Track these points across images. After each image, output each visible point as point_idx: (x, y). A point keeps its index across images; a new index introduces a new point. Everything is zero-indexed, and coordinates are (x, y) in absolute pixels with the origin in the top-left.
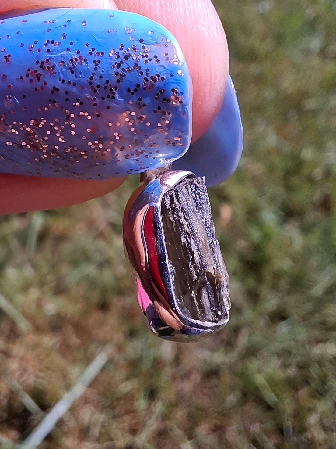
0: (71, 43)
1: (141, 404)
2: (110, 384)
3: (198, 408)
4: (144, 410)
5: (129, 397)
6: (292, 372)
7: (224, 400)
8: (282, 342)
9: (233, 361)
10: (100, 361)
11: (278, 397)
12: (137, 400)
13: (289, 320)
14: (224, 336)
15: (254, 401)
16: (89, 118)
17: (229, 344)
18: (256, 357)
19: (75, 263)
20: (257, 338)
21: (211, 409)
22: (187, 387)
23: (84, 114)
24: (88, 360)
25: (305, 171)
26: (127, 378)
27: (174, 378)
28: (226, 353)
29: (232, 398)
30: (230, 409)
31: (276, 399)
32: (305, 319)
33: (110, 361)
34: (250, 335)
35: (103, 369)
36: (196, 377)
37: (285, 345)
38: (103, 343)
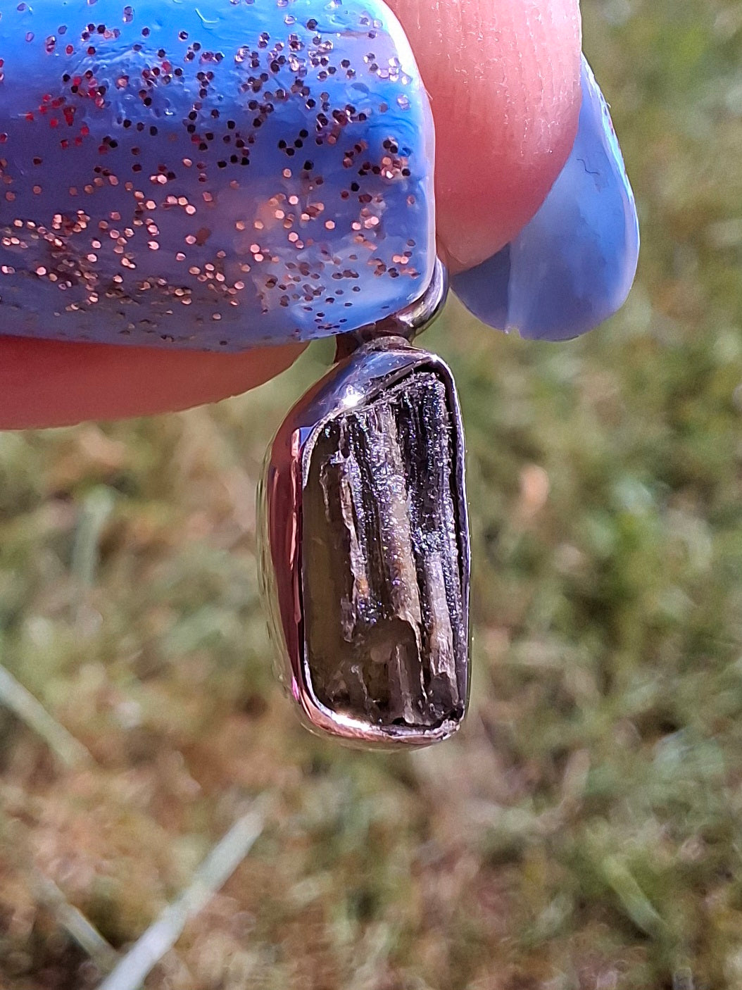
0: (146, 32)
1: (341, 929)
2: (267, 884)
3: (472, 939)
4: (350, 944)
5: (314, 915)
6: (690, 851)
7: (534, 918)
8: (667, 783)
9: (554, 827)
10: (244, 832)
11: (659, 910)
12: (332, 921)
13: (682, 731)
14: (533, 772)
15: (604, 919)
16: (191, 210)
17: (544, 789)
18: (607, 818)
19: (184, 609)
20: (609, 774)
21: (503, 940)
22: (447, 888)
23: (178, 201)
24: (217, 830)
25: (718, 389)
26: (308, 872)
27: (416, 869)
28: (537, 809)
29: (552, 914)
30: (548, 938)
31: (654, 914)
32: (719, 727)
33: (268, 833)
34: (593, 767)
35: (253, 851)
36: (468, 867)
37: (674, 791)
38: (252, 792)
